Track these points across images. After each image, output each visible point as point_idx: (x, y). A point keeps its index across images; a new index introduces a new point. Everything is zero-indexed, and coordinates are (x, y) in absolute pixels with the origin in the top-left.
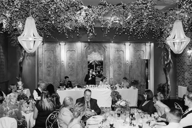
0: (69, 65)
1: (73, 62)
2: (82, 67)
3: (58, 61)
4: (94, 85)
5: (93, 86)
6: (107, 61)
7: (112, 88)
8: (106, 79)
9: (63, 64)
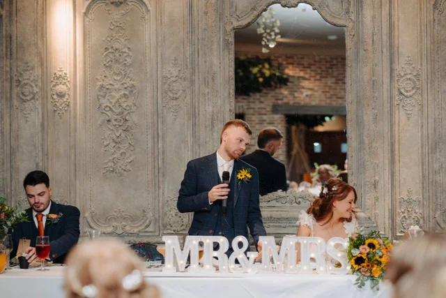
0: (105, 102)
1: (129, 83)
2: (194, 115)
3: (26, 75)
4: (222, 240)
5: (216, 247)
6: (373, 72)
7: (359, 261)
8: (351, 196)
9: (61, 95)
